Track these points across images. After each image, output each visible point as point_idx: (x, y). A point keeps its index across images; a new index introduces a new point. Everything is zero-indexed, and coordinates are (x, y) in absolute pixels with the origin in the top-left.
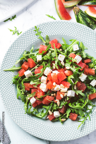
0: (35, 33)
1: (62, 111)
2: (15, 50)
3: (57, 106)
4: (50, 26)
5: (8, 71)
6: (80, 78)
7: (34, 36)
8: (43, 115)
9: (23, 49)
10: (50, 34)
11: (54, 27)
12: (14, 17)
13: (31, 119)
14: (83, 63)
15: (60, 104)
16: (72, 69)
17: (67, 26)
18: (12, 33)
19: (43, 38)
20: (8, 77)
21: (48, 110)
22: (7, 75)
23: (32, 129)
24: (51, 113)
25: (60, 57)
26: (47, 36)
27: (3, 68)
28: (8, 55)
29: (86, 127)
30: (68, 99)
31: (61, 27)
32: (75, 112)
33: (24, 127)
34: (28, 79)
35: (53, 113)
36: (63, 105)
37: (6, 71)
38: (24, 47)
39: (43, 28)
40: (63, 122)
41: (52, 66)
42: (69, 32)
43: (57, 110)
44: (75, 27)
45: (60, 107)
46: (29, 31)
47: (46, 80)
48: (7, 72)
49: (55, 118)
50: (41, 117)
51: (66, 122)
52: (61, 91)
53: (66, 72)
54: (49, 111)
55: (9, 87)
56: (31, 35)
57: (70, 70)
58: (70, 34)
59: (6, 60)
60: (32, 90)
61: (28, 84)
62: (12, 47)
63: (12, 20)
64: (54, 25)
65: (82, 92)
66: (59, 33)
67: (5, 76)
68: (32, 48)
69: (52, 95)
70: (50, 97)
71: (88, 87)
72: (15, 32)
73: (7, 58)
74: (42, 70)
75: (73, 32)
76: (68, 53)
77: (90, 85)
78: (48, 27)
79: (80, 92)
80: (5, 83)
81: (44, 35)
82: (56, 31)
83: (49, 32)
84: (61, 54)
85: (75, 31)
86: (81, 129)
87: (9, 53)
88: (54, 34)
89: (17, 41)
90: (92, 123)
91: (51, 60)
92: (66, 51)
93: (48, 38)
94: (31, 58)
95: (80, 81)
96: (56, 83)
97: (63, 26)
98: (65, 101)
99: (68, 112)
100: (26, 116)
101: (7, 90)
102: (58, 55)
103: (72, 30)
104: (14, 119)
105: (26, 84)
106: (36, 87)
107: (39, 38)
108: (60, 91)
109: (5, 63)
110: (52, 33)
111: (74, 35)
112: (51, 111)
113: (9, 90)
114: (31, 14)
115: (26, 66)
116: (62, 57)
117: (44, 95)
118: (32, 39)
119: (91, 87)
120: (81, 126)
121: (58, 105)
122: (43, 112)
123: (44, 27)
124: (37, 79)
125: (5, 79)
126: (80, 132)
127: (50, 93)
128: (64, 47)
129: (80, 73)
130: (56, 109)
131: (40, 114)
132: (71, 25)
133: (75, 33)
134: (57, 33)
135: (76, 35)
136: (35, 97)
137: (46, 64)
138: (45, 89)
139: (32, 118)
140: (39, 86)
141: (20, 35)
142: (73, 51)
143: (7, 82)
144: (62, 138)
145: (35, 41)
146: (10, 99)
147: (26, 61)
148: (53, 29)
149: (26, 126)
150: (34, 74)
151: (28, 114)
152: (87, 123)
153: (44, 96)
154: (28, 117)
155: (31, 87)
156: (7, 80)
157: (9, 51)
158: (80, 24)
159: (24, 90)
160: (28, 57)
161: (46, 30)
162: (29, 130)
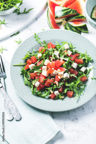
0: (35, 39)
1: (60, 90)
2: (21, 51)
3: (56, 86)
4: (46, 34)
5: (16, 66)
6: (72, 65)
7: (35, 41)
8: (46, 94)
9: (27, 51)
10: (46, 39)
11: (49, 34)
14: (73, 56)
15: (59, 84)
17: (58, 33)
19: (42, 43)
20: (17, 70)
21: (49, 90)
22: (16, 69)
25: (56, 52)
26: (44, 41)
27: (13, 64)
28: (16, 55)
29: (81, 100)
31: (55, 34)
32: (71, 90)
34: (32, 70)
36: (61, 85)
37: (15, 66)
38: (28, 49)
40: (62, 99)
41: (50, 59)
42: (61, 37)
44: (65, 32)
45: (59, 87)
46: (31, 38)
47: (46, 68)
49: (55, 96)
51: (64, 99)
52: (59, 74)
53: (61, 61)
54: (51, 91)
55: (18, 77)
56: (32, 41)
57: (64, 60)
60: (36, 77)
61: (33, 73)
62: (18, 49)
63: (17, 35)
64: (49, 32)
65: (75, 75)
66: (53, 38)
67: (15, 69)
68: (34, 50)
69: (52, 79)
72: (19, 42)
73: (15, 57)
74: (42, 62)
75: (64, 37)
76: (61, 51)
77: (80, 71)
78: (44, 34)
80: (15, 74)
81: (42, 40)
82: (50, 37)
83: (45, 38)
85: (65, 36)
86: (77, 102)
87: (17, 54)
88: (50, 39)
90: (85, 96)
91: (49, 55)
92: (59, 50)
93: (45, 42)
94: (33, 57)
95: (72, 67)
96: (54, 69)
97: (55, 33)
98: (62, 82)
99: (66, 90)
100: (33, 96)
101: (17, 79)
103: (63, 35)
105: (31, 73)
106: (39, 75)
107: (38, 42)
108: (57, 74)
109: (14, 60)
110: (48, 39)
111: (65, 39)
113: (18, 79)
114: (31, 30)
115: (30, 62)
118: (33, 44)
119: (81, 73)
120: (77, 100)
121: (58, 85)
123: (41, 34)
126: (76, 103)
127: (50, 77)
128: (57, 47)
132: (62, 32)
133: (65, 37)
134: (51, 38)
135: (66, 38)
138: (46, 73)
139: (37, 98)
140: (41, 73)
143: (16, 74)
144: (62, 109)
145: (35, 45)
146: (19, 85)
147: (30, 58)
152: (82, 97)
153: (46, 79)
156: (16, 72)
157: (16, 52)
159: (30, 78)
160: (31, 56)
161: (43, 37)
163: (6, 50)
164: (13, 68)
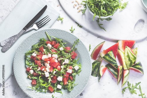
0: (75, 41)
1: (34, 74)
2: (60, 33)
3: (36, 70)
4: (83, 48)
5: (46, 34)
6: (59, 77)
7: (73, 41)
8: (28, 64)
9: (63, 38)
10: (79, 50)
11: (83, 50)
12: (81, 27)
13: (23, 58)
14: (68, 75)
15: (38, 71)
16: (62, 69)
17: (87, 58)
18: (71, 29)
19: (74, 47)
21: (32, 65)
22: (43, 35)
23: (17, 61)
24: (31, 68)
26: (77, 49)
27: (47, 31)
29: (30, 91)
30: (43, 74)
31: (85, 55)
32: (37, 82)
33: (17, 55)
34: (46, 47)
36: (38, 73)
37: (46, 33)
38: (65, 38)
39: (80, 44)
40: (28, 78)
41: (59, 57)
42: (84, 61)
43: (34, 71)
44: (89, 62)
45: (36, 72)
46: (75, 37)
47: (49, 57)
49: (29, 72)
50: (26, 63)
51: (29, 80)
52: (46, 68)
53: (59, 67)
54: (32, 67)
55: (37, 39)
56: (73, 39)
57: (61, 68)
58: (83, 61)
59: (52, 30)
60: (40, 52)
61: (43, 49)
62: (61, 31)
63: (79, 26)
64: (85, 50)
65: (51, 81)
68: (66, 43)
69: (42, 64)
70: (40, 64)
71: (56, 84)
73: (54, 30)
74: (54, 52)
76: (72, 65)
77: (57, 85)
79: (50, 80)
80: (38, 35)
81: (76, 47)
82: (81, 52)
86: (28, 89)
88: (79, 52)
89: (66, 32)
90: (34, 94)
91: (63, 56)
92: (72, 63)
93: (75, 50)
94: (60, 45)
95: (57, 77)
96: (50, 63)
98: (41, 73)
99: (36, 78)
100: (23, 55)
101: (35, 38)
102: (68, 59)
103: (86, 62)
104: (19, 48)
105: (43, 47)
106: (43, 53)
107: (73, 44)
109: (50, 30)
112: (32, 68)
114: (87, 36)
115: (53, 44)
116: (67, 61)
118: (71, 41)
120: (30, 89)
122: (30, 63)
124: (48, 52)
125: (41, 34)
126: (26, 89)
127: (43, 62)
128: (74, 61)
129: (61, 75)
131: (28, 62)
132: (89, 60)
133: (85, 64)
136: (37, 55)
137: (59, 54)
140: (44, 54)
141: (72, 33)
142: (74, 67)
144: (18, 80)
145: (71, 43)
146: (30, 41)
147: (56, 43)
148: (82, 50)
149: (17, 57)
150: (50, 49)
151: (25, 55)
152: (33, 92)
153: (40, 60)
155: (42, 51)
156: (40, 35)
157: (58, 30)
158: (91, 64)
159: (38, 48)
160: (59, 42)
161: (80, 46)
162: (16, 59)
163: (62, 22)
164: (43, 33)
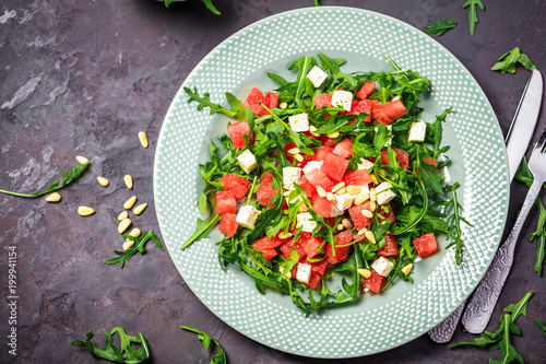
2: (175, 180)
4: (221, 66)
5: (192, 243)
7: (198, 116)
8: (351, 291)
9: (193, 164)
10: (232, 84)
11: (232, 62)
13: (331, 320)
14: (361, 103)
15: (375, 235)
17: (261, 40)
20: (203, 257)
21: (355, 272)
22: (198, 255)
23: (350, 341)
24: (366, 273)
25: (296, 122)
26: (228, 95)
27: (178, 244)
29: (472, 249)
31: (249, 50)
33: (328, 349)
34: (257, 229)
35: (371, 269)
36: (385, 234)
37: (189, 246)
38: (191, 157)
39: (205, 82)
41: (290, 159)
42: (276, 50)
43: (378, 255)
44: (281, 27)
45: (381, 244)
48: (192, 246)
49: (385, 279)
50: (350, 299)
54: (360, 271)
56: (188, 119)
58: (281, 53)
60: (284, 249)
61: (265, 240)
64: (226, 56)
66: (252, 67)
67: (197, 260)
69: (340, 227)
70: (341, 235)
71: (411, 150)
75: (285, 43)
78: (215, 71)
81: (219, 98)
82: (241, 70)
83: (226, 83)
84: (291, 115)
85: (288, 39)
88: (243, 79)
92: (297, 100)
94: (224, 173)
97: (251, 45)
99: (406, 242)
101: (223, 289)
102: (287, 121)
103: (281, 40)
105: (259, 243)
107: (212, 112)
108: (353, 205)
110: (236, 79)
111: (293, 49)
112: (364, 267)
113: (229, 289)
115: (229, 202)
116: (299, 122)
117: (321, 242)
118: (197, 127)
119: (417, 147)
121: (373, 241)
122: (345, 283)
123: (205, 77)
125: (200, 266)
129: (370, 129)
130: (373, 254)
131: (342, 293)
132: (270, 30)
133: (292, 42)
134: (246, 71)
135: (296, 44)
142: (315, 89)
145: (207, 125)
148: (232, 68)
149: (331, 346)
151: (315, 314)
153: (324, 242)
154: (321, 321)
155: (276, 244)
156: (205, 267)
160: (216, 177)
161: (216, 82)
164: (191, 258)
